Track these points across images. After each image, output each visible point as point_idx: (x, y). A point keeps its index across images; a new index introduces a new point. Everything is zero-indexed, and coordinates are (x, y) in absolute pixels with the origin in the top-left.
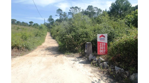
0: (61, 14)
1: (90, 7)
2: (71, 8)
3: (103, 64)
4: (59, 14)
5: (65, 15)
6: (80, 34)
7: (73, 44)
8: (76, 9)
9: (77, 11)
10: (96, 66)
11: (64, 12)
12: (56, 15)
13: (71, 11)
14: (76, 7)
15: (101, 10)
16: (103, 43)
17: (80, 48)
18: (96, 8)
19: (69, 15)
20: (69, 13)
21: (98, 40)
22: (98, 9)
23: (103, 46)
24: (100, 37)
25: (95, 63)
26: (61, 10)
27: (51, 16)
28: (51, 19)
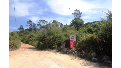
0: (31, 25)
1: (55, 22)
2: (40, 21)
3: (75, 52)
4: (29, 25)
5: (34, 25)
6: (56, 36)
7: (51, 43)
8: (44, 22)
9: (44, 23)
10: (70, 54)
11: (34, 24)
12: (27, 25)
13: (39, 23)
14: (44, 21)
15: (63, 24)
16: (73, 41)
17: (56, 46)
18: (59, 22)
19: (38, 26)
20: (38, 24)
21: (71, 39)
22: (60, 23)
23: (73, 43)
24: (71, 37)
25: (70, 52)
26: (31, 22)
27: (22, 25)
28: (21, 28)
